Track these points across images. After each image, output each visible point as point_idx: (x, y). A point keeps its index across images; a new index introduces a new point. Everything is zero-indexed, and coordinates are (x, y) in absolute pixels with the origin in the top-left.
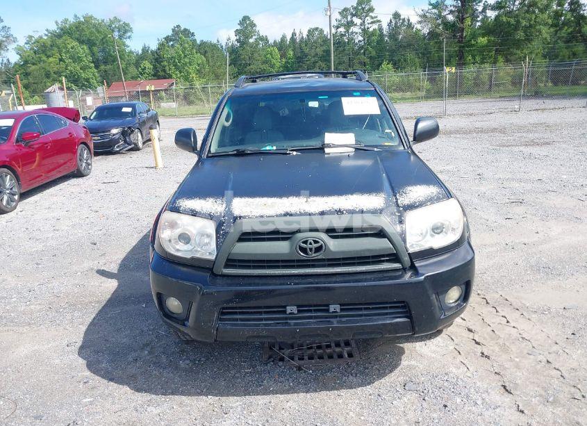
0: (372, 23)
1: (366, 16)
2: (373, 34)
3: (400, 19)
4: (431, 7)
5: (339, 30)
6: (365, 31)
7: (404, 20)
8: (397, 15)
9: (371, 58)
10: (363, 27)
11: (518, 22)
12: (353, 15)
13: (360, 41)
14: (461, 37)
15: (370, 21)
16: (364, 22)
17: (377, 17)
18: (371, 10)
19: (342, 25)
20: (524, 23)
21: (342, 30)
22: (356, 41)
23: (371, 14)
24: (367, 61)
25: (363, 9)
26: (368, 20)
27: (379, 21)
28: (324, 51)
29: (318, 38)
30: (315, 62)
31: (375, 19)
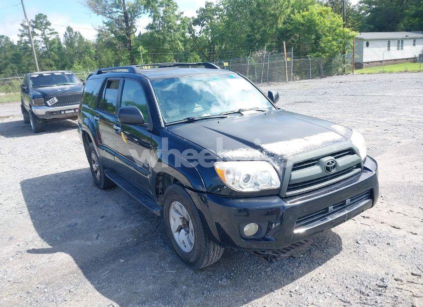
0: (51, 34)
1: (45, 28)
2: (53, 42)
3: (73, 32)
4: (105, 25)
5: (24, 38)
6: (46, 40)
7: (76, 33)
8: (69, 29)
9: (55, 61)
10: (44, 37)
11: (165, 38)
12: (34, 27)
13: (43, 48)
14: (130, 46)
15: (49, 32)
16: (44, 32)
17: (53, 30)
18: (48, 24)
19: (25, 34)
20: (168, 39)
21: (26, 38)
22: (40, 48)
23: (48, 27)
24: (52, 63)
25: (41, 23)
26: (47, 31)
27: (56, 33)
28: (13, 55)
29: (5, 45)
30: (6, 64)
31: (53, 31)
